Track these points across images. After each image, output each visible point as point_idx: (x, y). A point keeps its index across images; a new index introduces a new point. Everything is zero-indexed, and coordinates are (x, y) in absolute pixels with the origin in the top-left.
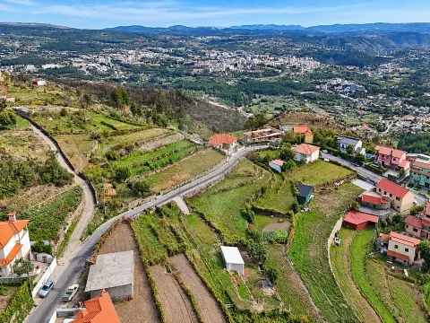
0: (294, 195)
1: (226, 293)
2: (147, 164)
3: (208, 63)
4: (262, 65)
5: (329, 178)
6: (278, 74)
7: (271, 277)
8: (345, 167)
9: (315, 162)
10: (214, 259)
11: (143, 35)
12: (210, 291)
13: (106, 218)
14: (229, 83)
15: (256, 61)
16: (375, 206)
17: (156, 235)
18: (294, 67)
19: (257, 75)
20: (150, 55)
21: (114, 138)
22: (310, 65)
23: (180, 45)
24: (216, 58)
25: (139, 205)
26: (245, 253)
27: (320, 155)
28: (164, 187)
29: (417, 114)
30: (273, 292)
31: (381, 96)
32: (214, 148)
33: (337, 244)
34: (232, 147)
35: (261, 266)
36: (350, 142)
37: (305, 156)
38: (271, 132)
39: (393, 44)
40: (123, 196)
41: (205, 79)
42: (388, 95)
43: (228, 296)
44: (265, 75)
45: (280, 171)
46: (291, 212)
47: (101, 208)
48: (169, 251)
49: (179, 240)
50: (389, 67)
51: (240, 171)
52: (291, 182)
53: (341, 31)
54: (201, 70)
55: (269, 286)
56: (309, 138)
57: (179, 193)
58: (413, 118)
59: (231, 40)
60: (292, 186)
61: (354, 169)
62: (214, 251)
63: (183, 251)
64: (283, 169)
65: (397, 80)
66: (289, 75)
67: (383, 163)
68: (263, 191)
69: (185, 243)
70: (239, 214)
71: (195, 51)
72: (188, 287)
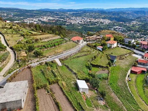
0: (108, 59)
1: (79, 104)
2: (44, 46)
3: (71, 21)
4: (90, 21)
5: (122, 53)
6: (96, 25)
7: (102, 95)
8: (128, 49)
9: (116, 47)
10: (73, 86)
11: (49, 11)
12: (71, 103)
13: (20, 66)
14: (79, 28)
15: (88, 20)
16: (144, 64)
17: (44, 74)
18: (102, 22)
19: (89, 25)
20: (52, 18)
21: (31, 36)
22: (107, 22)
23: (62, 15)
24: (74, 19)
25: (38, 61)
26: (88, 83)
27: (117, 45)
28: (50, 54)
29: (145, 38)
30: (104, 103)
31: (132, 32)
32: (73, 42)
33: (130, 80)
34: (81, 42)
35: (96, 89)
36: (129, 40)
37: (111, 44)
38: (96, 37)
39: (136, 15)
40: (30, 57)
41: (71, 26)
42: (135, 32)
43: (80, 106)
44: (91, 25)
45: (101, 50)
46: (108, 66)
47: (18, 61)
48: (49, 82)
49: (55, 76)
50: (134, 22)
51: (85, 50)
52: (106, 54)
53: (117, 11)
54: (69, 23)
55: (102, 100)
56: (112, 39)
57: (57, 57)
58: (144, 39)
59: (80, 13)
60: (107, 56)
61: (132, 50)
62: (73, 82)
63: (57, 82)
64: (103, 49)
65: (138, 27)
66: (100, 25)
67: (144, 47)
68: (95, 57)
69: (58, 78)
70: (85, 66)
71: (67, 17)
72: (58, 101)
